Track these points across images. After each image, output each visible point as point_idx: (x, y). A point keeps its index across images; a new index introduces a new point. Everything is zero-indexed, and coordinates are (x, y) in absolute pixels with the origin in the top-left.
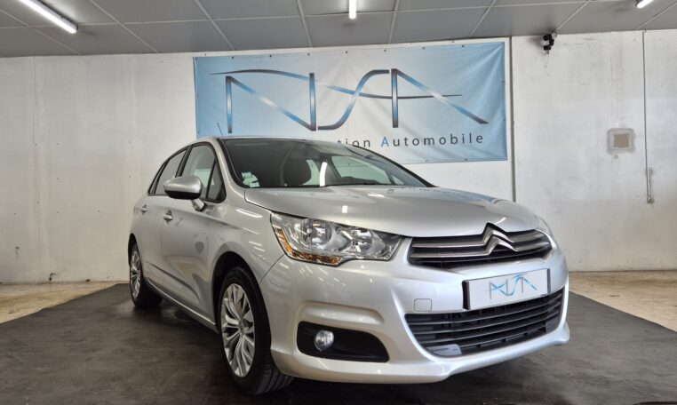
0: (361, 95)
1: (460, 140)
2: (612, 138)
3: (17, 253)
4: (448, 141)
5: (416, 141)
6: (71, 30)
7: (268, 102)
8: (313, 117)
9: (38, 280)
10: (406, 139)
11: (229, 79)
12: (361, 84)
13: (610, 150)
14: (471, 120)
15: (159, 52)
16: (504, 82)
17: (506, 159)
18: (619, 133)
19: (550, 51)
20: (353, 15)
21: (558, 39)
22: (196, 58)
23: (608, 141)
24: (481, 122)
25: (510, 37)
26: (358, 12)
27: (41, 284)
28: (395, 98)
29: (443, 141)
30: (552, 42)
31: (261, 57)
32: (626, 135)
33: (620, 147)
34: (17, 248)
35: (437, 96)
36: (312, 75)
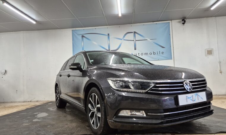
0: (124, 40)
1: (156, 53)
2: (207, 52)
3: (17, 92)
4: (153, 54)
5: (142, 54)
6: (34, 23)
7: (95, 43)
8: (109, 47)
9: (23, 101)
10: (139, 54)
11: (83, 36)
12: (124, 36)
13: (206, 55)
14: (160, 47)
15: (61, 29)
16: (170, 35)
17: (172, 59)
18: (208, 50)
19: (185, 24)
20: (120, 15)
21: (187, 20)
22: (72, 30)
23: (205, 52)
24: (163, 47)
25: (171, 20)
26: (122, 14)
27: (24, 102)
28: (135, 40)
29: (151, 54)
30: (185, 21)
31: (92, 29)
32: (211, 50)
33: (209, 54)
34: (17, 91)
35: (149, 39)
36: (108, 34)
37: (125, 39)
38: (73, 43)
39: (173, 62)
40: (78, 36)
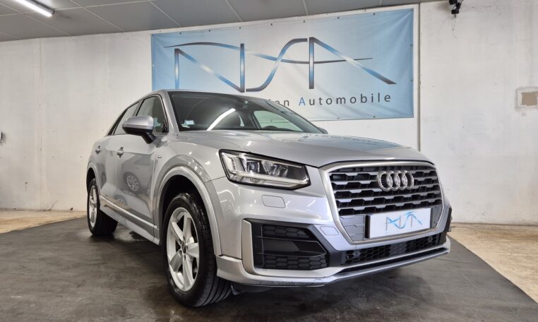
0: (283, 61)
1: (369, 99)
2: (520, 97)
3: (26, 187)
4: (359, 100)
5: (330, 101)
6: (48, 14)
7: (207, 69)
8: (243, 81)
9: (38, 207)
10: (320, 99)
11: (177, 51)
12: (283, 51)
13: (517, 108)
14: (380, 81)
15: (126, 31)
16: (412, 45)
17: (412, 116)
18: (527, 91)
19: (457, 15)
22: (153, 35)
23: (517, 98)
24: (389, 82)
25: (419, 4)
27: (41, 210)
28: (311, 62)
29: (353, 100)
30: (458, 5)
31: (201, 31)
32: (534, 93)
33: (528, 105)
34: (26, 183)
35: (350, 60)
36: (242, 45)
37: (284, 57)
38: (152, 67)
39: (416, 124)
40: (166, 51)
